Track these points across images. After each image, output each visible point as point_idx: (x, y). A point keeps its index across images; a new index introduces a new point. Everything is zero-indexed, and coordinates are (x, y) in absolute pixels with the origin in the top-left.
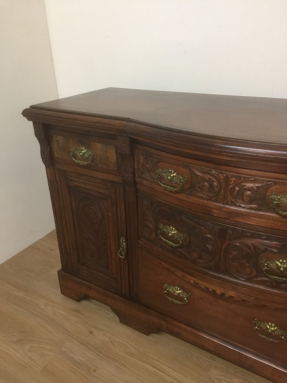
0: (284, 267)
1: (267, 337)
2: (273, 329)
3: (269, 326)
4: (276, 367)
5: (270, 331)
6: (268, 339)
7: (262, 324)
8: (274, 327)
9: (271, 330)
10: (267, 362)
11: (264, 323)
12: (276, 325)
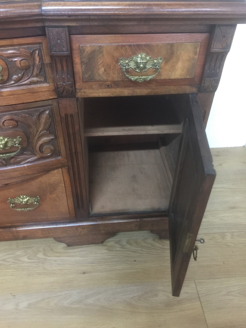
0: (3, 144)
1: (24, 209)
2: (25, 200)
3: (22, 199)
4: (43, 227)
5: (24, 203)
6: (26, 210)
7: (15, 200)
8: (26, 198)
9: (24, 201)
10: (35, 227)
11: (17, 198)
12: (27, 196)
